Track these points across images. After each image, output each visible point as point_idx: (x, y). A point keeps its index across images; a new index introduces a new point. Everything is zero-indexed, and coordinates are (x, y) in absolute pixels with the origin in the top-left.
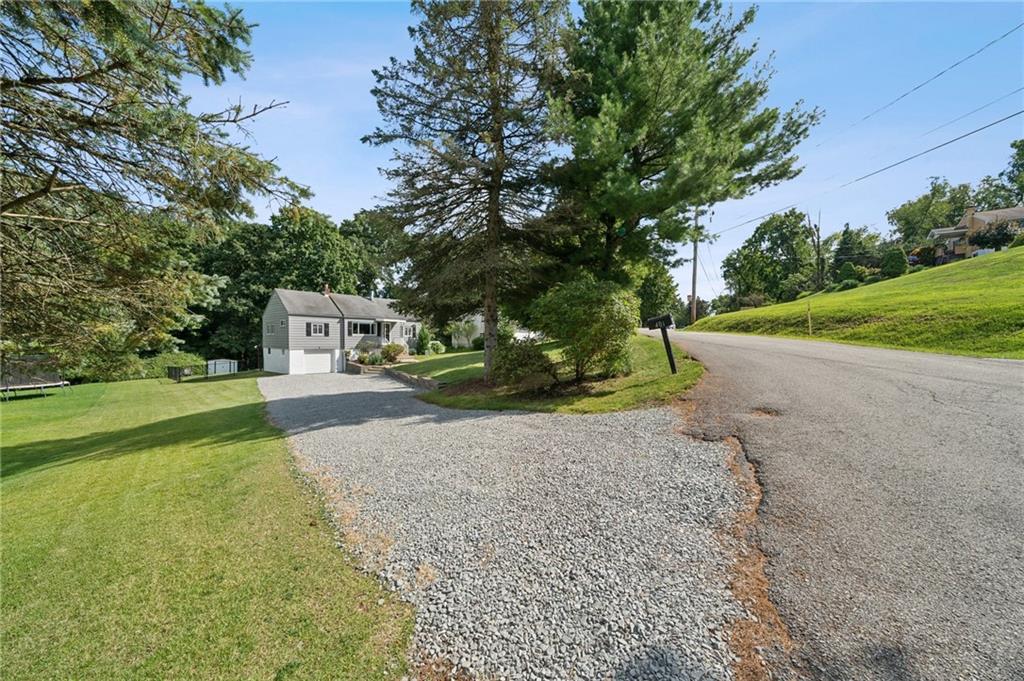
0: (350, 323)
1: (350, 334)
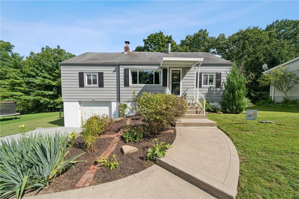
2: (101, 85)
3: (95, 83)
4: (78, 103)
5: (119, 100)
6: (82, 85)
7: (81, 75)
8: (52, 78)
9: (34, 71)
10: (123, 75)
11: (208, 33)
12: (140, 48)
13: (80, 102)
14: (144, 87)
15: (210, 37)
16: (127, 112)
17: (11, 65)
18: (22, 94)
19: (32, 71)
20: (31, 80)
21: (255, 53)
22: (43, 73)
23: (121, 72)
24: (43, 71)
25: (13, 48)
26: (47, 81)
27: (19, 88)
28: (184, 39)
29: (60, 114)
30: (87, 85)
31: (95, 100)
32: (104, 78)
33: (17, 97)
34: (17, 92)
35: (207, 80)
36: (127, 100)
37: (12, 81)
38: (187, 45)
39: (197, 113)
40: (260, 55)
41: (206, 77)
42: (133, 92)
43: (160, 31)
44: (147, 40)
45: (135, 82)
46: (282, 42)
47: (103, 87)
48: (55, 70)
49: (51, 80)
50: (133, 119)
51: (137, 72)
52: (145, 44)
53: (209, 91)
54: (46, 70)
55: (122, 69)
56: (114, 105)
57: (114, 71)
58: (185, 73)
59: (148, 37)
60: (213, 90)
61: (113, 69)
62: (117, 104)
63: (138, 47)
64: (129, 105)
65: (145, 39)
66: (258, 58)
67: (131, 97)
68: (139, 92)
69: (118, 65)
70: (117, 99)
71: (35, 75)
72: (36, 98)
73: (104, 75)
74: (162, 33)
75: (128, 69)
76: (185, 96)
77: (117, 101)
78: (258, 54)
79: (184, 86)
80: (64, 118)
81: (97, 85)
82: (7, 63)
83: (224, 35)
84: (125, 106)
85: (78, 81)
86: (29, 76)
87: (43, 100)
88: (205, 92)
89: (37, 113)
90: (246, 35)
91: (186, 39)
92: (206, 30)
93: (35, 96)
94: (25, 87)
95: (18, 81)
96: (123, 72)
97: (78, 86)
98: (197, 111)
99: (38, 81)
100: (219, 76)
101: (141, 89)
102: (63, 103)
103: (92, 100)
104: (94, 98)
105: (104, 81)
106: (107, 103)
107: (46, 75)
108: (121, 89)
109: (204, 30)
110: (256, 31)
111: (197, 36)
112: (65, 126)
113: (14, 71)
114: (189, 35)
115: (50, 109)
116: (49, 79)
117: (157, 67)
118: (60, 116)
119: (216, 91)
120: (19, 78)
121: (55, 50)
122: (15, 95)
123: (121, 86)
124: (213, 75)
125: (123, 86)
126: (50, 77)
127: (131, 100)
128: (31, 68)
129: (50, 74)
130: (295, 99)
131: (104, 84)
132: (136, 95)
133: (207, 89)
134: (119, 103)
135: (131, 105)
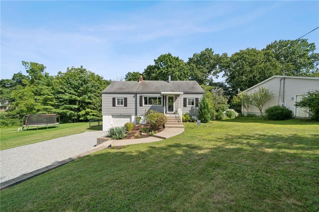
0: (141, 97)
1: (141, 105)
2: (126, 105)
3: (122, 104)
4: (111, 116)
5: (136, 114)
6: (114, 105)
7: (114, 99)
8: (77, 94)
9: (63, 88)
10: (139, 99)
11: (213, 51)
12: (151, 67)
13: (112, 116)
14: (151, 107)
15: (216, 54)
16: (141, 121)
17: (45, 83)
18: (52, 107)
19: (62, 88)
20: (60, 96)
21: (251, 72)
22: (70, 90)
23: (138, 98)
24: (70, 88)
25: (45, 69)
26: (74, 97)
27: (50, 102)
28: (192, 57)
29: (90, 123)
30: (117, 105)
31: (122, 114)
32: (128, 101)
33: (49, 110)
34: (48, 105)
35: (190, 102)
36: (141, 114)
37: (46, 97)
38: (194, 62)
39: (178, 122)
40: (256, 74)
41: (189, 101)
42: (145, 109)
43: (169, 53)
44: (157, 60)
45: (146, 103)
46: (273, 63)
47: (127, 106)
48: (80, 88)
49: (76, 96)
50: (145, 126)
51: (147, 98)
52: (155, 63)
53: (192, 109)
54: (72, 87)
55: (138, 96)
56: (133, 118)
57: (133, 97)
58: (176, 99)
59: (158, 58)
60: (194, 109)
61: (133, 95)
62: (135, 117)
63: (149, 66)
64: (142, 117)
65: (155, 59)
66: (254, 77)
67: (144, 112)
68: (148, 109)
69: (136, 94)
70: (135, 114)
71: (64, 92)
72: (65, 111)
73: (128, 99)
74: (171, 54)
75: (142, 96)
76: (176, 112)
77: (135, 115)
78: (254, 73)
79: (176, 106)
80: (102, 125)
81: (123, 105)
82: (41, 82)
83: (227, 54)
84: (140, 118)
85: (112, 103)
86: (60, 93)
87: (69, 112)
88: (189, 110)
89: (62, 123)
90: (243, 56)
91: (193, 56)
92: (211, 49)
93: (63, 109)
94: (55, 102)
95: (50, 97)
96: (139, 97)
97: (112, 106)
98: (178, 121)
99: (67, 97)
100: (197, 99)
101: (149, 108)
102: (102, 116)
103: (120, 114)
104: (121, 113)
105: (128, 103)
106: (129, 116)
107: (72, 91)
108: (138, 108)
109: (209, 49)
110: (252, 52)
111: (203, 54)
112: (103, 130)
113: (47, 89)
114: (196, 53)
115: (72, 120)
116: (75, 95)
117: (159, 95)
118: (90, 125)
119: (196, 109)
120: (51, 94)
121: (79, 69)
122: (48, 109)
123: (138, 106)
124: (194, 100)
125: (139, 106)
126: (75, 93)
127: (144, 115)
128: (61, 86)
129: (75, 91)
130: (253, 114)
131: (128, 104)
132: (147, 111)
133: (190, 108)
134: (136, 116)
135: (144, 117)
